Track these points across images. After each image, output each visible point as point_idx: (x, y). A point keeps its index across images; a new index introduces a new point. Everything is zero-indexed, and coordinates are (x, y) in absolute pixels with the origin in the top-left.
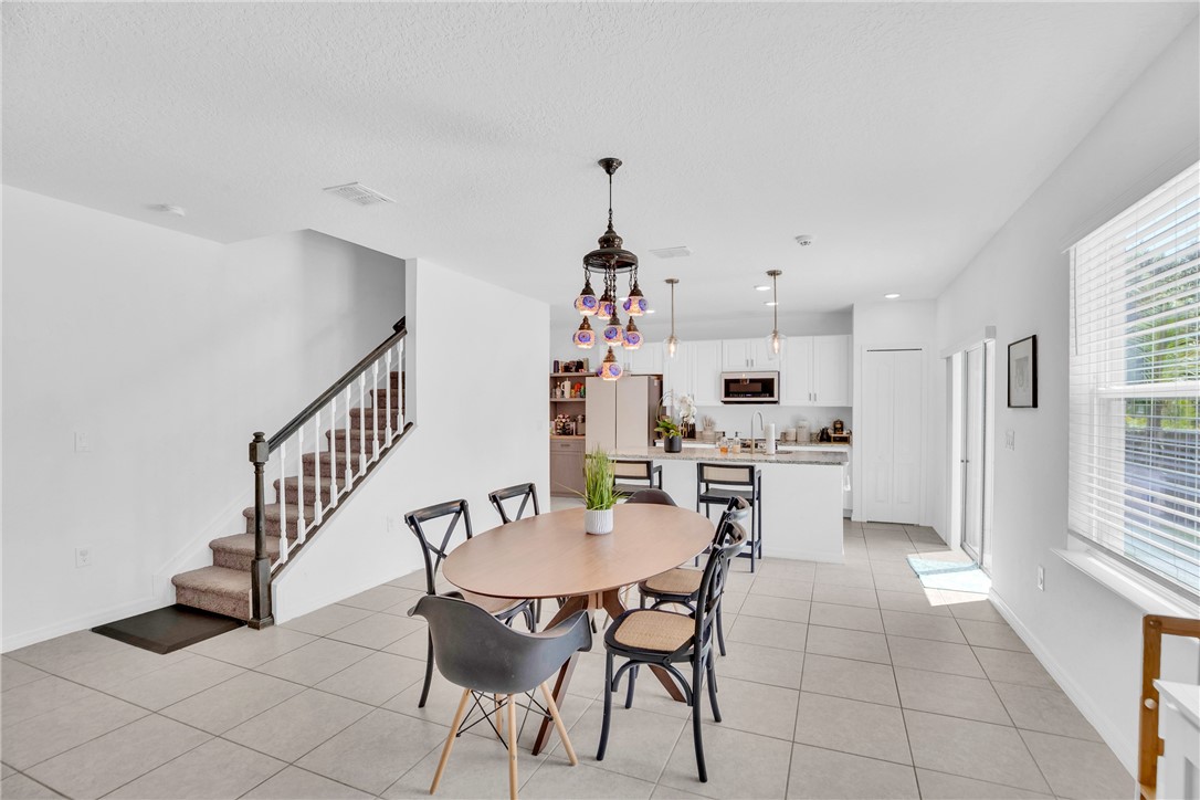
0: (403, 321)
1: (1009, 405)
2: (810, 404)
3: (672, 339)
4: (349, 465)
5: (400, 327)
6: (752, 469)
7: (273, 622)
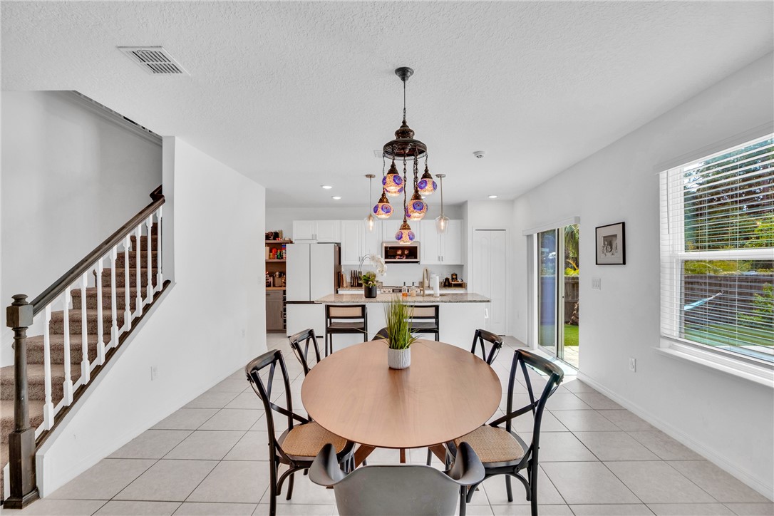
0: (160, 189)
1: (597, 264)
2: (439, 263)
4: (115, 322)
5: (157, 196)
6: (437, 308)
7: (38, 497)
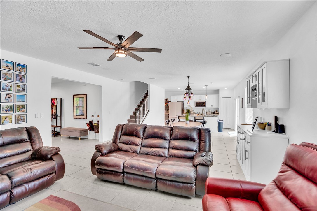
1: (241, 107)
2: (211, 107)
6: (203, 117)
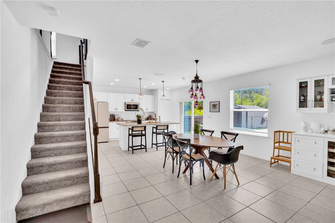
1: (210, 112)
2: (146, 111)
3: (140, 94)
